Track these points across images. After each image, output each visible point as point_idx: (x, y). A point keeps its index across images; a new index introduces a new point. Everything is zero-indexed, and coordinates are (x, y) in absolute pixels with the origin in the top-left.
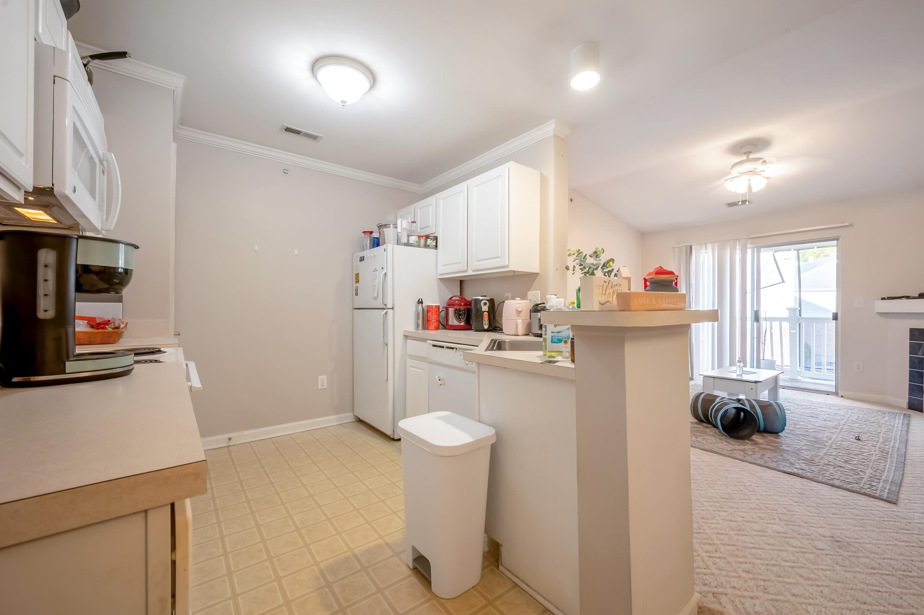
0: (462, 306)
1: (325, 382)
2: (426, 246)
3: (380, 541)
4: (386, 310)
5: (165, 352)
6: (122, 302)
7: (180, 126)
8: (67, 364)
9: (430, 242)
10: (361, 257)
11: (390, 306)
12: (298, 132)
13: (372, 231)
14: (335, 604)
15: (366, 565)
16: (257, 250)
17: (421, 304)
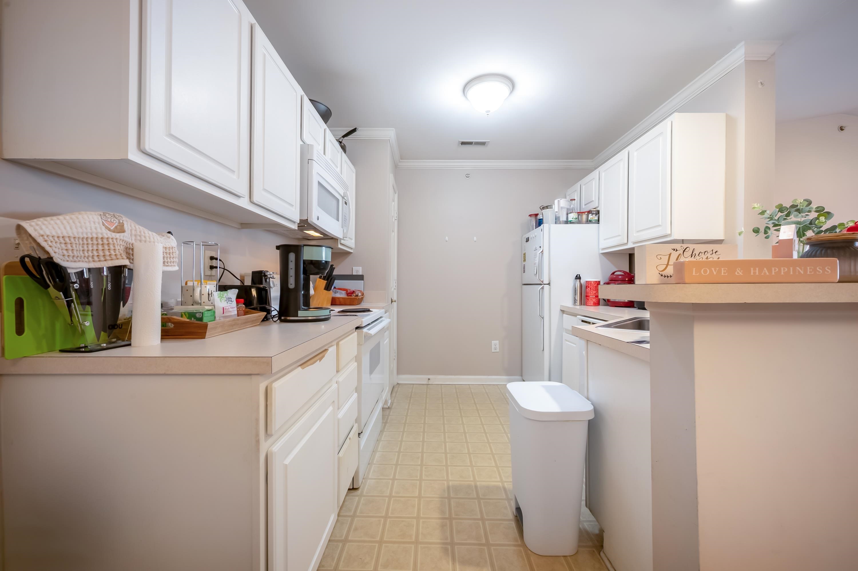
0: (627, 281)
1: (498, 346)
2: (589, 222)
3: (500, 484)
4: (543, 285)
5: (372, 311)
6: (363, 280)
7: (401, 160)
8: (299, 312)
9: (592, 217)
10: (527, 238)
11: (546, 282)
12: (470, 143)
13: (537, 213)
14: (447, 513)
15: (481, 497)
16: (447, 240)
17: (579, 280)
